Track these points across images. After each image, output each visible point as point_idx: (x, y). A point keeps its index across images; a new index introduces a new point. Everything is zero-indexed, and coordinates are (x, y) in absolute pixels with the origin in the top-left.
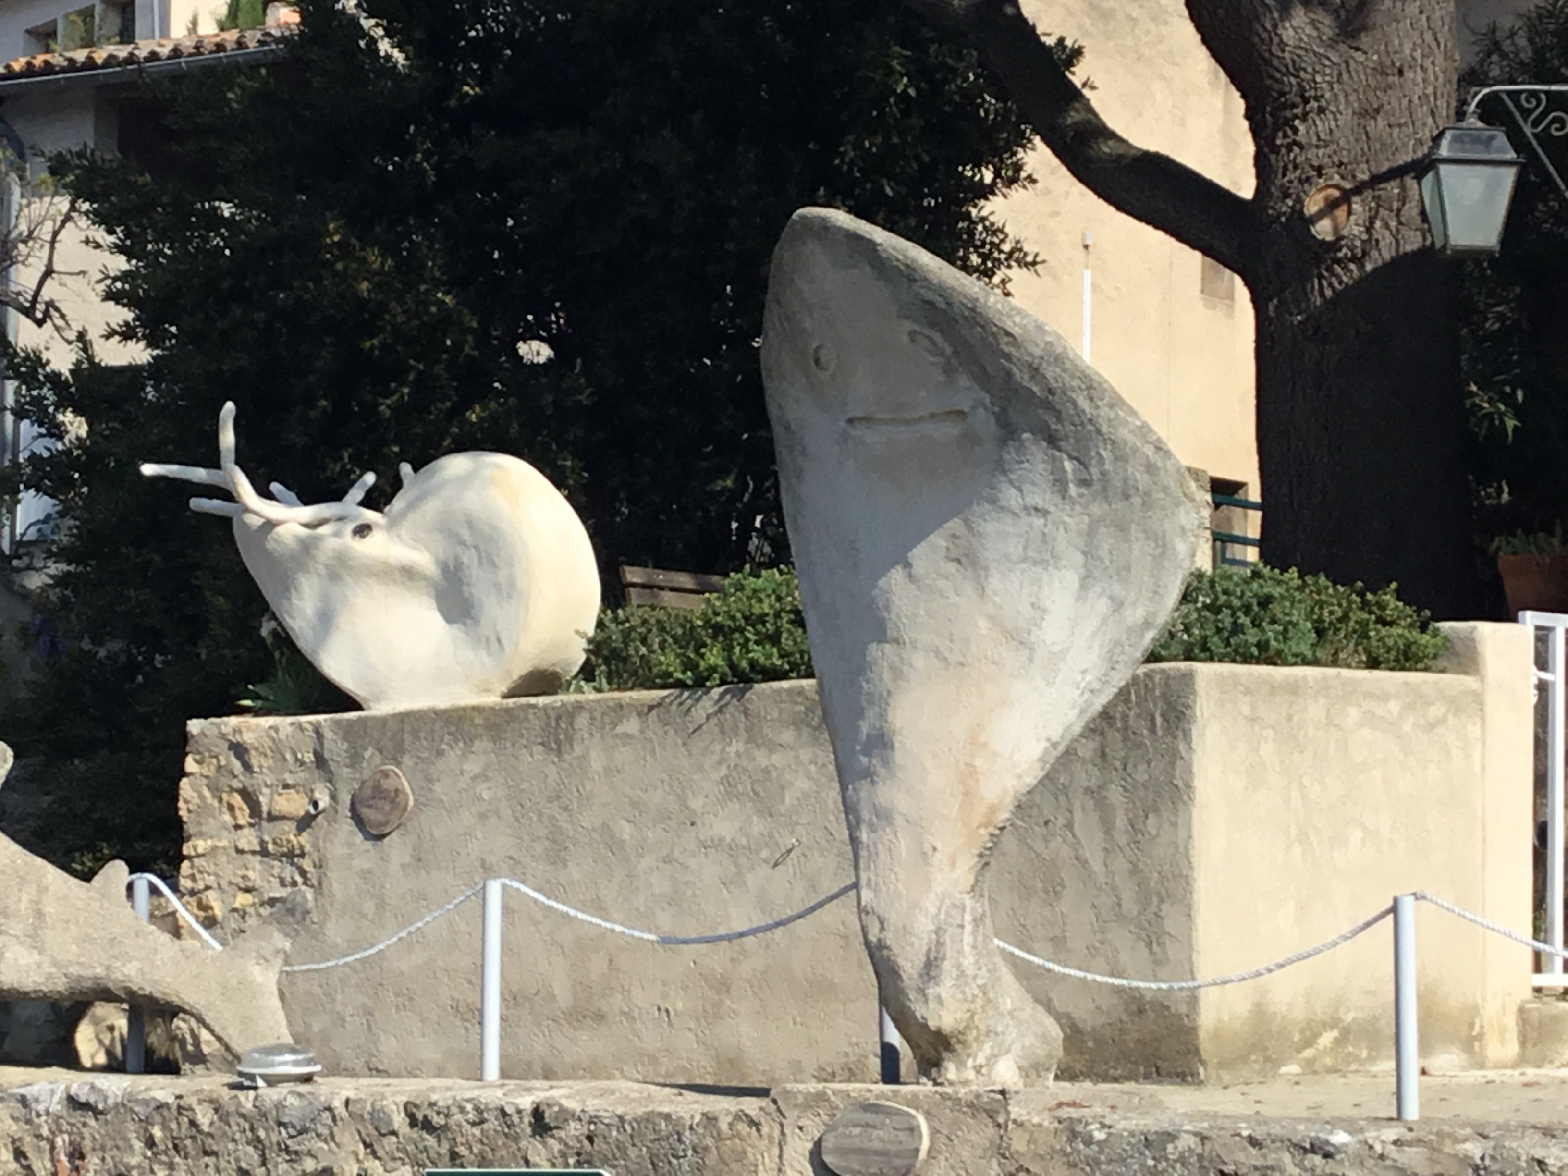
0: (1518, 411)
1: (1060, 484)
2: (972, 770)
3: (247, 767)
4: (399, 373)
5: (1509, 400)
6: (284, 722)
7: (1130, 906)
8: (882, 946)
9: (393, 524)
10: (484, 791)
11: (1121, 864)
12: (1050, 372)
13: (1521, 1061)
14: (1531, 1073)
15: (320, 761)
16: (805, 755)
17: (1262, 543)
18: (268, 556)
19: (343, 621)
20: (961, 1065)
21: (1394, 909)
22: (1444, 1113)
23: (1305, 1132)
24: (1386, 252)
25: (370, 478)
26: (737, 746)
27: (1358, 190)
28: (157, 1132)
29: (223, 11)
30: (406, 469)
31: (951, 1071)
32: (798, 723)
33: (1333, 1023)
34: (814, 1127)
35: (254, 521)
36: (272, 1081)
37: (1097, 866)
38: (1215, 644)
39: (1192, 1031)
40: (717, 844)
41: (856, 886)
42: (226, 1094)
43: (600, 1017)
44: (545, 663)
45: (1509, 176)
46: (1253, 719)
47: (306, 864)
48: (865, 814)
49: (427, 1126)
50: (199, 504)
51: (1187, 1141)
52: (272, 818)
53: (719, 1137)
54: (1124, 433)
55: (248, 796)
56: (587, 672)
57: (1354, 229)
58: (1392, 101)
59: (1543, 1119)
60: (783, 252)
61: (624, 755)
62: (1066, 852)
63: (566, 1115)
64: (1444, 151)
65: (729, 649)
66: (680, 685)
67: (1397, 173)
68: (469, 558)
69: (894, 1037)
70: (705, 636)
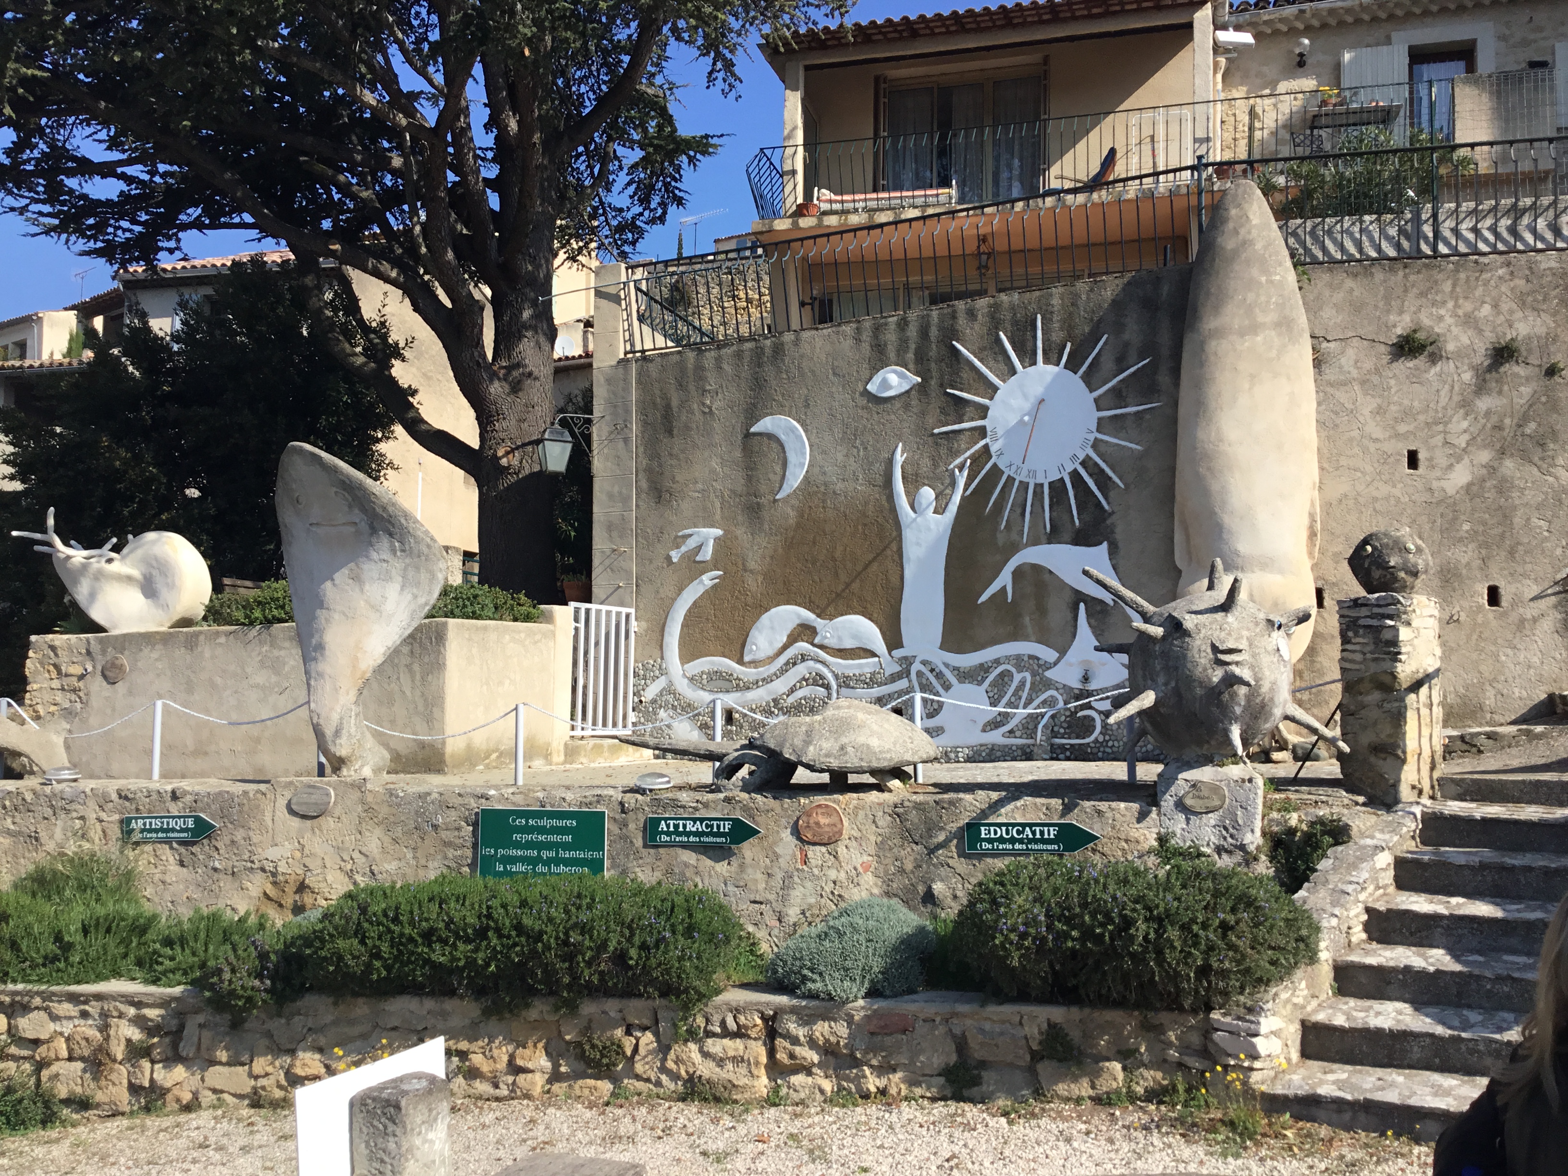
0: (576, 530)
1: (393, 551)
2: (356, 658)
3: (56, 655)
4: (132, 499)
5: (572, 526)
6: (73, 637)
7: (421, 708)
8: (318, 724)
9: (123, 559)
10: (160, 665)
11: (418, 693)
12: (390, 509)
13: (565, 762)
14: (568, 766)
15: (89, 653)
16: (294, 651)
17: (479, 575)
18: (69, 571)
19: (100, 597)
20: (349, 770)
21: (516, 709)
22: (534, 782)
23: (479, 791)
24: (527, 471)
25: (114, 540)
26: (265, 648)
27: (517, 448)
28: (7, 803)
29: (65, 350)
30: (130, 537)
31: (344, 772)
32: (291, 639)
33: (497, 750)
34: (288, 795)
35: (62, 556)
36: (59, 782)
37: (408, 693)
38: (457, 611)
39: (443, 754)
40: (257, 686)
41: (308, 702)
42: (38, 787)
43: (206, 753)
44: (187, 615)
45: (569, 446)
46: (470, 639)
47: (81, 694)
48: (313, 675)
49: (126, 798)
50: (37, 548)
51: (435, 795)
52: (67, 675)
53: (249, 800)
54: (419, 533)
55: (55, 666)
56: (205, 618)
57: (515, 462)
58: (530, 416)
59: (568, 783)
60: (284, 457)
61: (219, 651)
62: (397, 688)
63: (185, 793)
64: (546, 436)
65: (263, 611)
66: (243, 624)
67: (530, 443)
68: (155, 573)
69: (323, 759)
70: (254, 606)
